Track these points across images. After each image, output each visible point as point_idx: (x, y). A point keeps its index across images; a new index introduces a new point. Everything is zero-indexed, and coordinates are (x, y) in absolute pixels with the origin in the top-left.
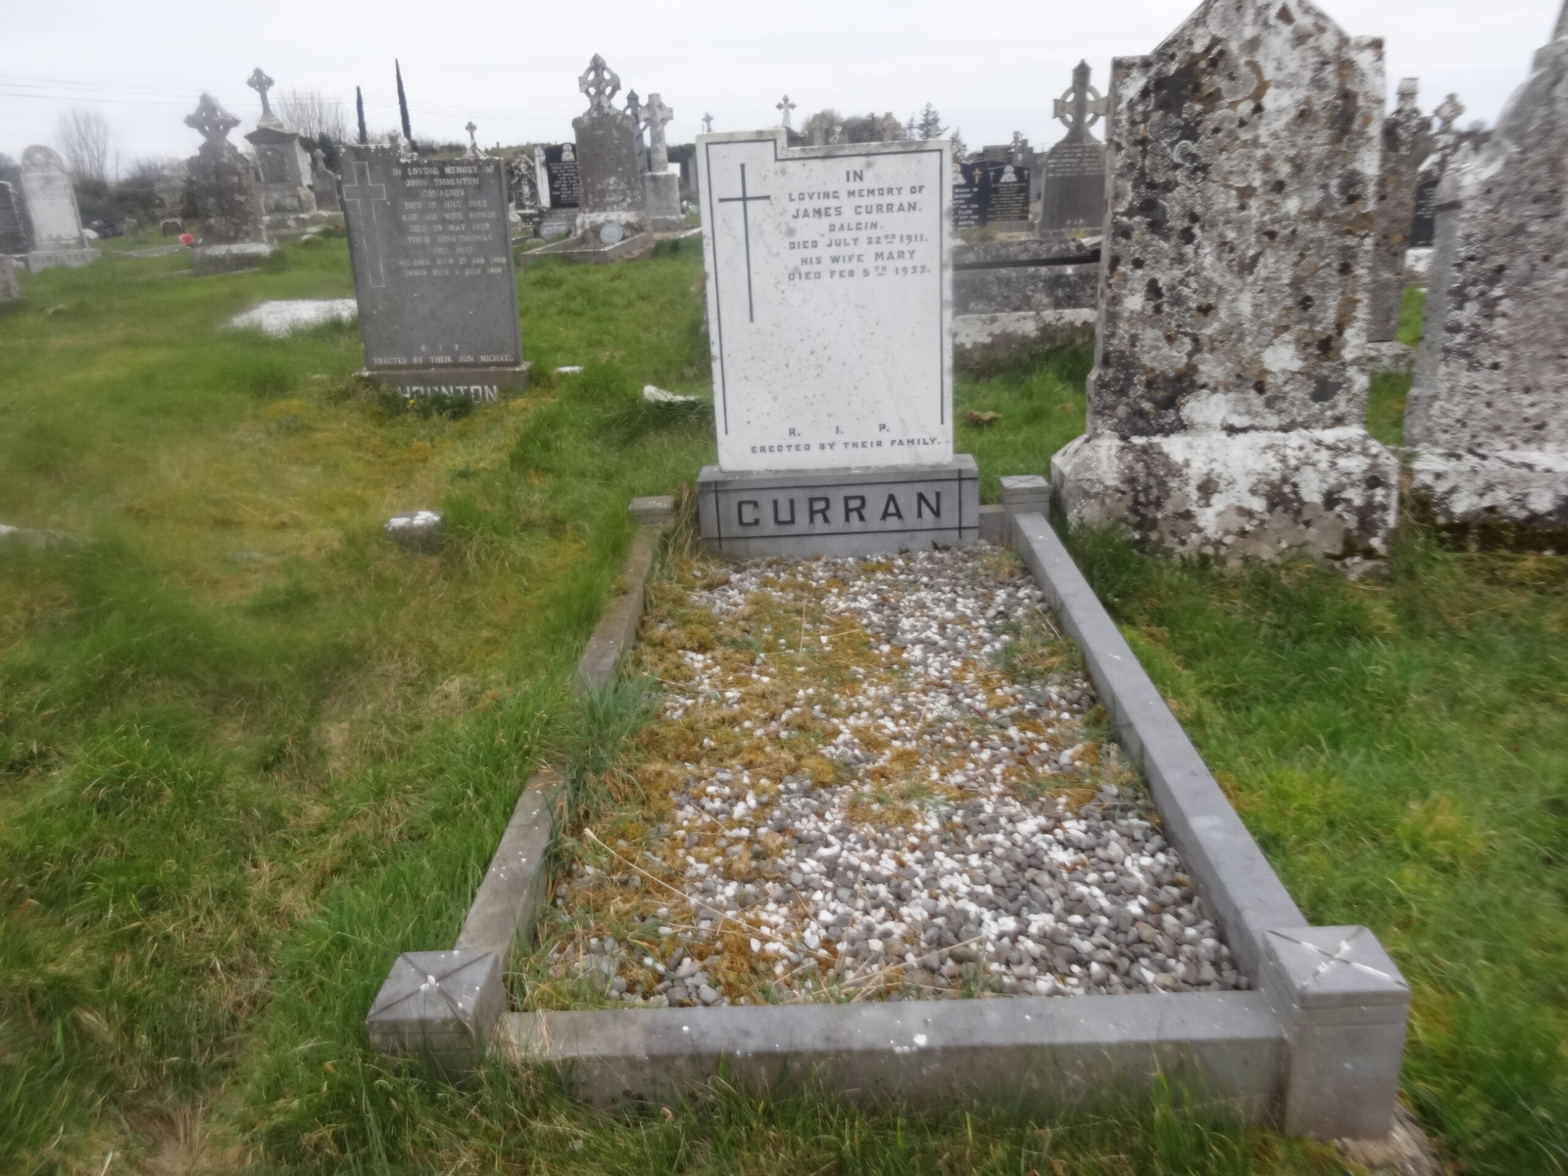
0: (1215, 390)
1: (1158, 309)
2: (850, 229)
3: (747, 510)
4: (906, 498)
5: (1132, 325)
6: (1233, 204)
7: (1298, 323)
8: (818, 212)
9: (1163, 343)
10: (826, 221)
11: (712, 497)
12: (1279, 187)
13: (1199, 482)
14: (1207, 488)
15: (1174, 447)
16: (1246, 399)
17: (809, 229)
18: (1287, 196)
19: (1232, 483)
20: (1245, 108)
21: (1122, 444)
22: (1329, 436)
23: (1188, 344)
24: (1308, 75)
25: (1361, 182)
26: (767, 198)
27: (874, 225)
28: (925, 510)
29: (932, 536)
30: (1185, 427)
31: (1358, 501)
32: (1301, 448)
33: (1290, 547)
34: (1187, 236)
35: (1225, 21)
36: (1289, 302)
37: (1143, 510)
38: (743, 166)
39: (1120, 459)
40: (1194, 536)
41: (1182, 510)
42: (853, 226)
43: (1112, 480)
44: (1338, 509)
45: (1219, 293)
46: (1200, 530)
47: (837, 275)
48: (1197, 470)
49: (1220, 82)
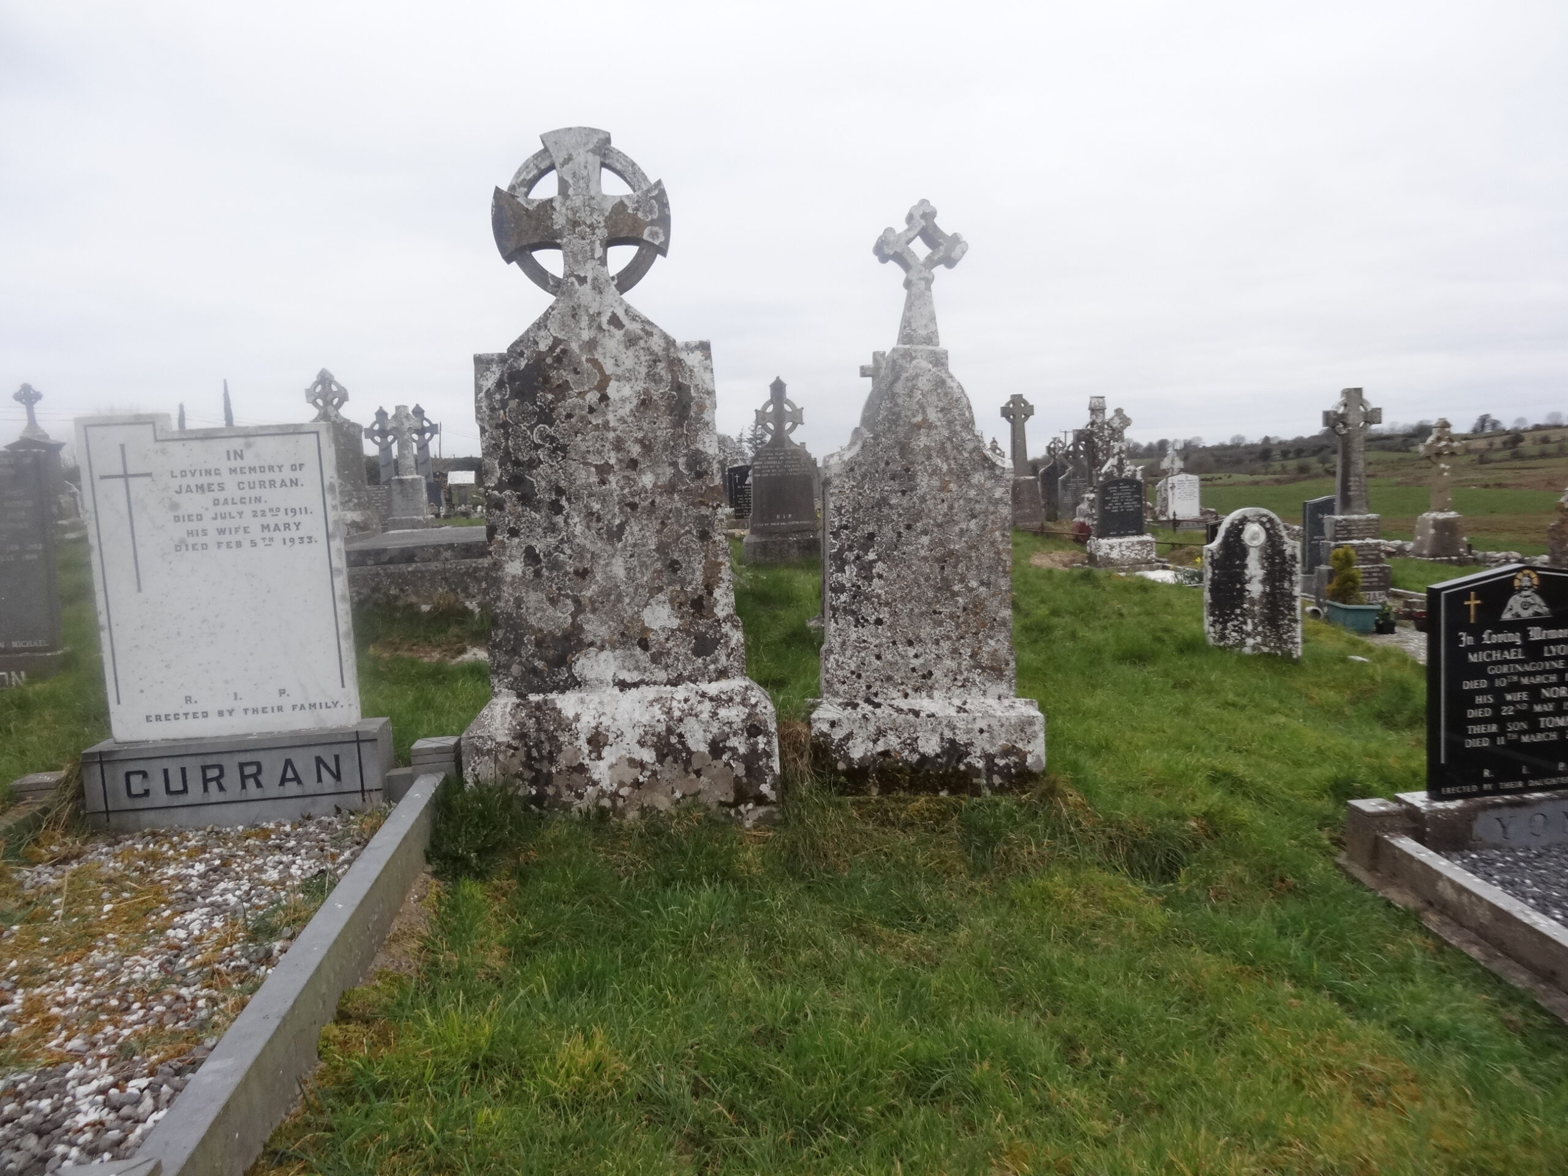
0: (602, 648)
1: (538, 574)
2: (233, 503)
3: (135, 781)
4: (304, 762)
5: (514, 589)
6: (594, 479)
7: (670, 584)
8: (200, 488)
9: (546, 605)
10: (209, 497)
11: (97, 769)
12: (633, 464)
13: (589, 736)
14: (597, 742)
15: (567, 703)
16: (632, 655)
17: (193, 503)
18: (642, 472)
19: (620, 735)
20: (592, 397)
21: (518, 701)
22: (713, 688)
23: (571, 608)
24: (643, 370)
25: (705, 459)
26: (149, 475)
27: (258, 500)
28: (325, 774)
29: (334, 799)
30: (579, 684)
31: (742, 750)
32: (686, 700)
33: (684, 796)
34: (556, 507)
35: (563, 325)
36: (658, 565)
37: (537, 766)
38: (122, 447)
39: (513, 716)
40: (590, 789)
41: (575, 764)
42: (237, 500)
43: (503, 737)
44: (725, 757)
45: (592, 557)
46: (595, 783)
47: (224, 546)
48: (586, 725)
49: (567, 376)
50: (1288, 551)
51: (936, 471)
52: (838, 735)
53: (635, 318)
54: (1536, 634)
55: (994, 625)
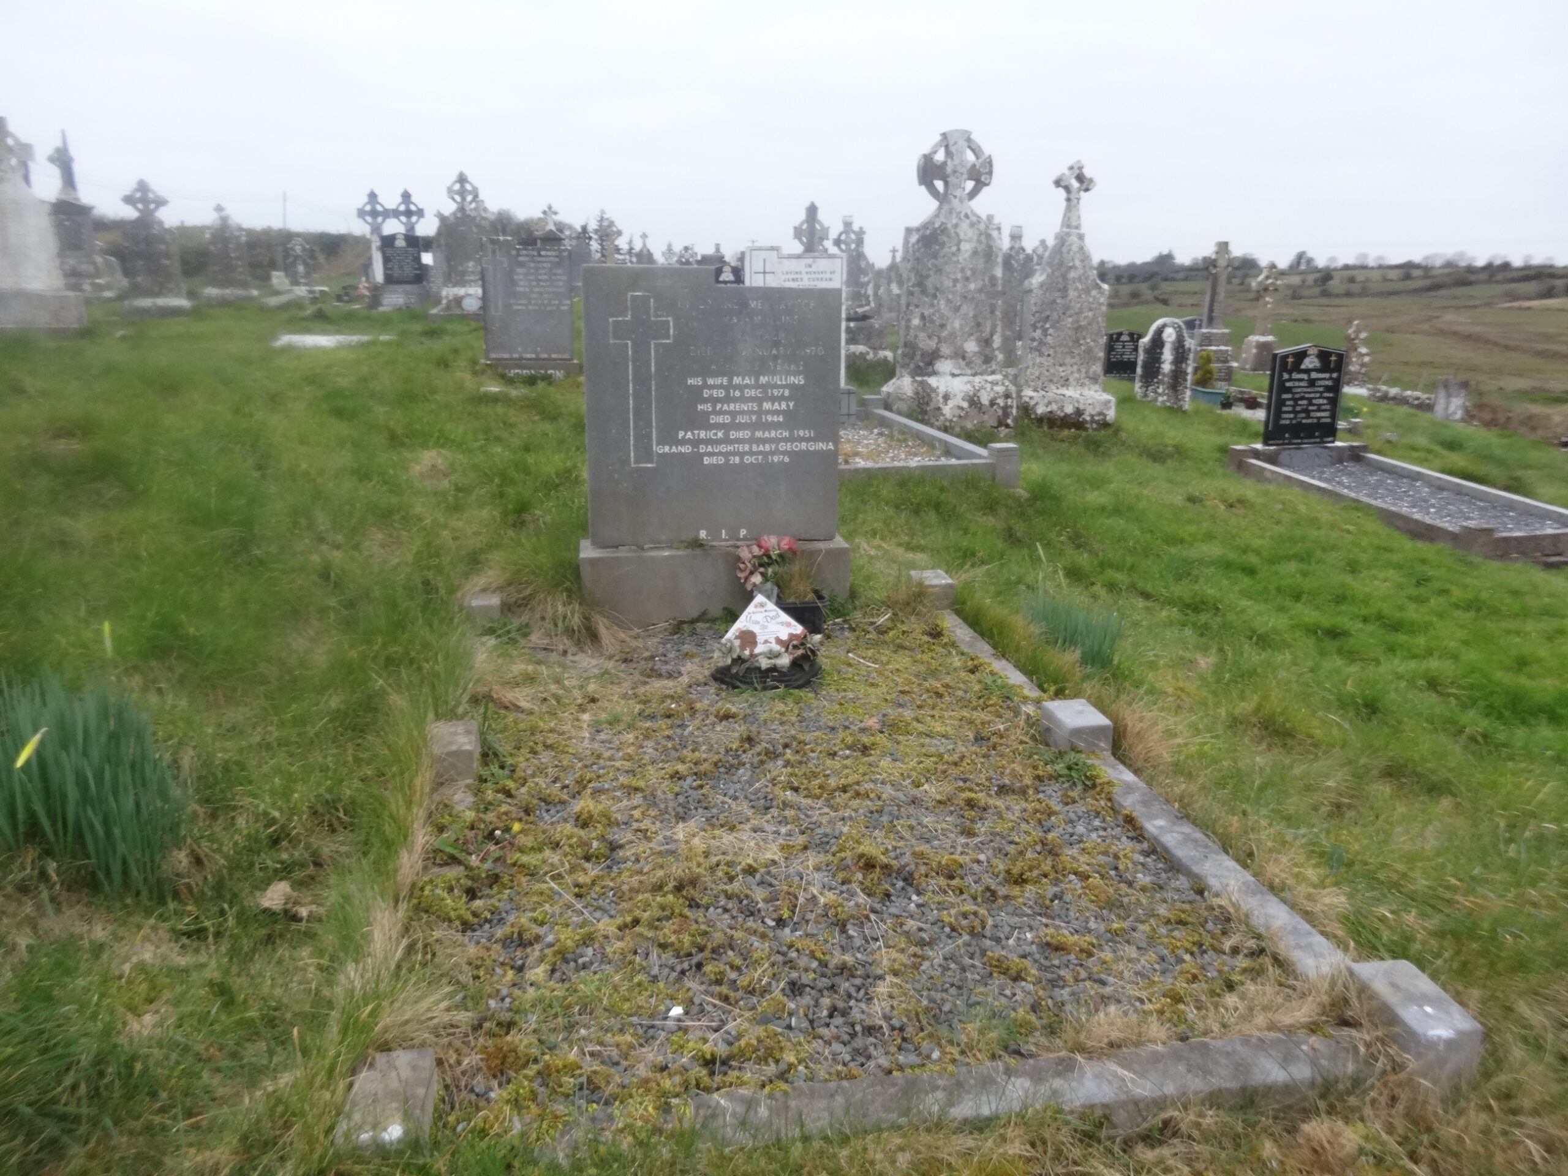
0: (947, 358)
1: (925, 325)
5: (915, 331)
6: (951, 285)
7: (976, 332)
8: (794, 280)
9: (927, 339)
10: (797, 283)
12: (967, 279)
13: (943, 395)
14: (946, 397)
15: (933, 381)
16: (959, 363)
18: (970, 283)
19: (955, 396)
20: (954, 249)
21: (913, 379)
22: (990, 378)
23: (936, 339)
24: (975, 238)
25: (996, 279)
26: (774, 272)
30: (936, 373)
31: (1002, 404)
32: (980, 383)
33: (978, 422)
34: (935, 297)
35: (945, 219)
36: (973, 324)
38: (765, 259)
39: (912, 385)
40: (942, 416)
41: (937, 406)
43: (910, 393)
44: (995, 407)
45: (947, 319)
46: (944, 415)
48: (942, 390)
49: (945, 239)
50: (1187, 346)
51: (1077, 289)
52: (1032, 403)
53: (975, 215)
54: (1314, 375)
55: (1095, 359)
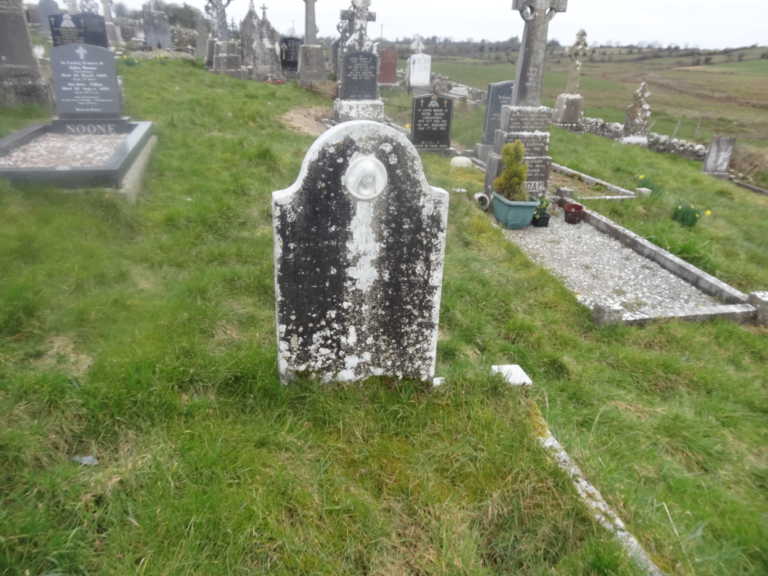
50: (427, 210)
